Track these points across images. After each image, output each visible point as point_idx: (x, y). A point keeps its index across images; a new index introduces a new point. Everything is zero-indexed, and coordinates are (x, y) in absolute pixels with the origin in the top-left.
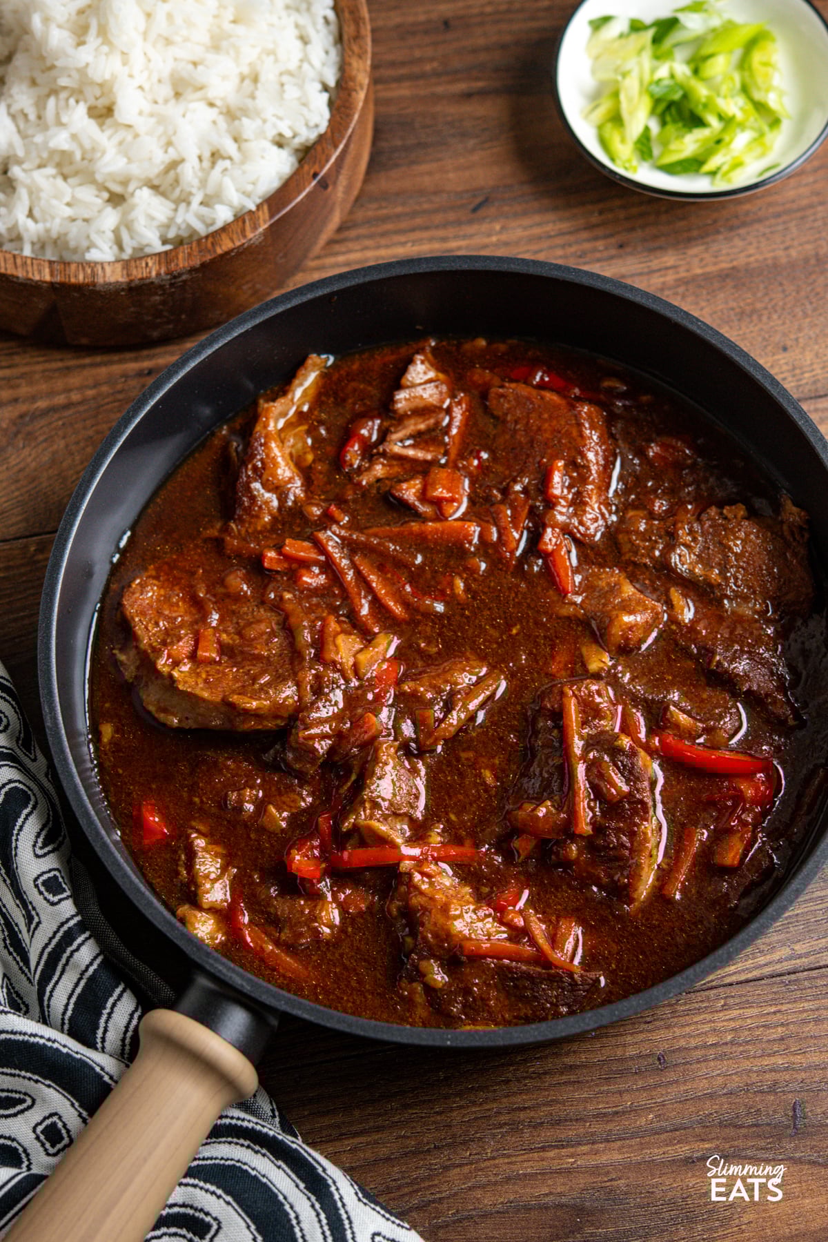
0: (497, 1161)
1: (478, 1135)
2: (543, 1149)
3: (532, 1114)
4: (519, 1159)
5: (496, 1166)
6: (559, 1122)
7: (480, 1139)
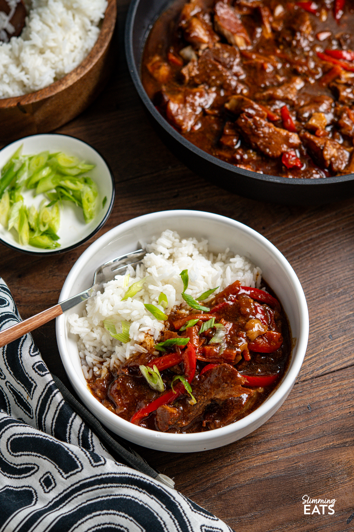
0: (243, 462)
1: (233, 452)
2: (263, 454)
3: (256, 439)
4: (253, 459)
5: (243, 464)
6: (268, 441)
7: (234, 453)
